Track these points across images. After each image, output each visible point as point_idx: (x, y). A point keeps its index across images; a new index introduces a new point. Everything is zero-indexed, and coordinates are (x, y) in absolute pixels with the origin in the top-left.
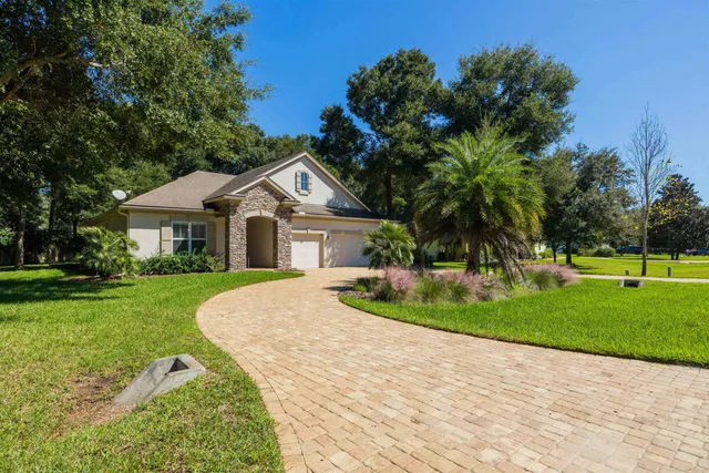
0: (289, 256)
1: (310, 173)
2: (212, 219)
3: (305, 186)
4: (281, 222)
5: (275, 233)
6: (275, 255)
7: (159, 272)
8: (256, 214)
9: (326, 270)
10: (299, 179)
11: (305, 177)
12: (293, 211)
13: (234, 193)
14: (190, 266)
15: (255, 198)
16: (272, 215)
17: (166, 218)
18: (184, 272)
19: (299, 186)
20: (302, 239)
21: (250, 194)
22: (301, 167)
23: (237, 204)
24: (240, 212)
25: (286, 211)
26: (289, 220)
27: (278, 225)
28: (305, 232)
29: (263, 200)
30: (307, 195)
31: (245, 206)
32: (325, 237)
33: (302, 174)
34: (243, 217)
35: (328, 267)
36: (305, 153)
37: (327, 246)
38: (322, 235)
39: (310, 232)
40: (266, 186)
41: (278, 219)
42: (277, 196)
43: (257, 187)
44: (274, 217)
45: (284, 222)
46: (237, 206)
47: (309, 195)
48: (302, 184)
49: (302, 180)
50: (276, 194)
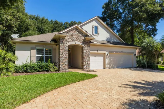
0: (89, 64)
1: (98, 26)
2: (55, 46)
3: (96, 32)
5: (83, 53)
6: (83, 63)
7: (26, 71)
8: (73, 43)
9: (107, 70)
10: (94, 29)
11: (96, 27)
12: (90, 42)
13: (62, 32)
14: (42, 69)
15: (72, 35)
16: (80, 44)
18: (39, 71)
19: (94, 32)
20: (95, 55)
21: (70, 33)
22: (94, 23)
23: (64, 38)
24: (65, 42)
25: (87, 42)
26: (89, 46)
27: (84, 48)
28: (96, 52)
29: (76, 36)
30: (97, 36)
31: (67, 39)
32: (106, 54)
33: (95, 27)
34: (66, 45)
35: (107, 68)
36: (96, 17)
37: (107, 58)
38: (105, 54)
39: (99, 52)
40: (78, 30)
41: (84, 45)
42: (83, 34)
43: (73, 30)
44: (82, 44)
45: (87, 47)
46: (64, 39)
47: (98, 36)
48: (95, 31)
49: (95, 29)
50: (83, 33)
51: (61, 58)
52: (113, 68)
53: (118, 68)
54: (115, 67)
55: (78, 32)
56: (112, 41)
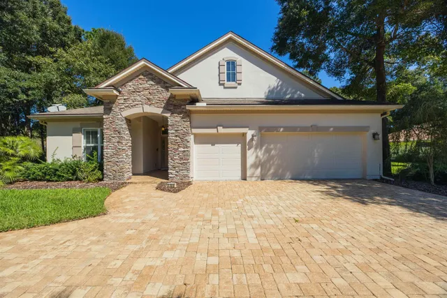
0: (185, 165)
1: (239, 59)
3: (233, 76)
4: (173, 119)
8: (137, 110)
10: (224, 69)
11: (232, 65)
13: (103, 86)
15: (136, 91)
16: (158, 111)
17: (78, 125)
19: (224, 77)
21: (130, 86)
22: (225, 54)
23: (113, 100)
24: (117, 110)
25: (180, 104)
26: (186, 114)
27: (169, 123)
28: (213, 131)
29: (147, 92)
30: (236, 88)
31: (122, 102)
32: (249, 137)
33: (228, 63)
34: (120, 116)
35: (254, 179)
36: (230, 35)
37: (253, 150)
38: (244, 135)
39: (221, 130)
40: (151, 74)
41: (168, 115)
42: (167, 85)
43: (138, 76)
44: (162, 113)
45: (178, 119)
46: (114, 103)
47: (239, 87)
48: (228, 74)
49: (228, 69)
50: (165, 83)
51: (106, 150)
52: (279, 177)
53: (297, 178)
54: (288, 175)
55: (152, 79)
56: (288, 97)
